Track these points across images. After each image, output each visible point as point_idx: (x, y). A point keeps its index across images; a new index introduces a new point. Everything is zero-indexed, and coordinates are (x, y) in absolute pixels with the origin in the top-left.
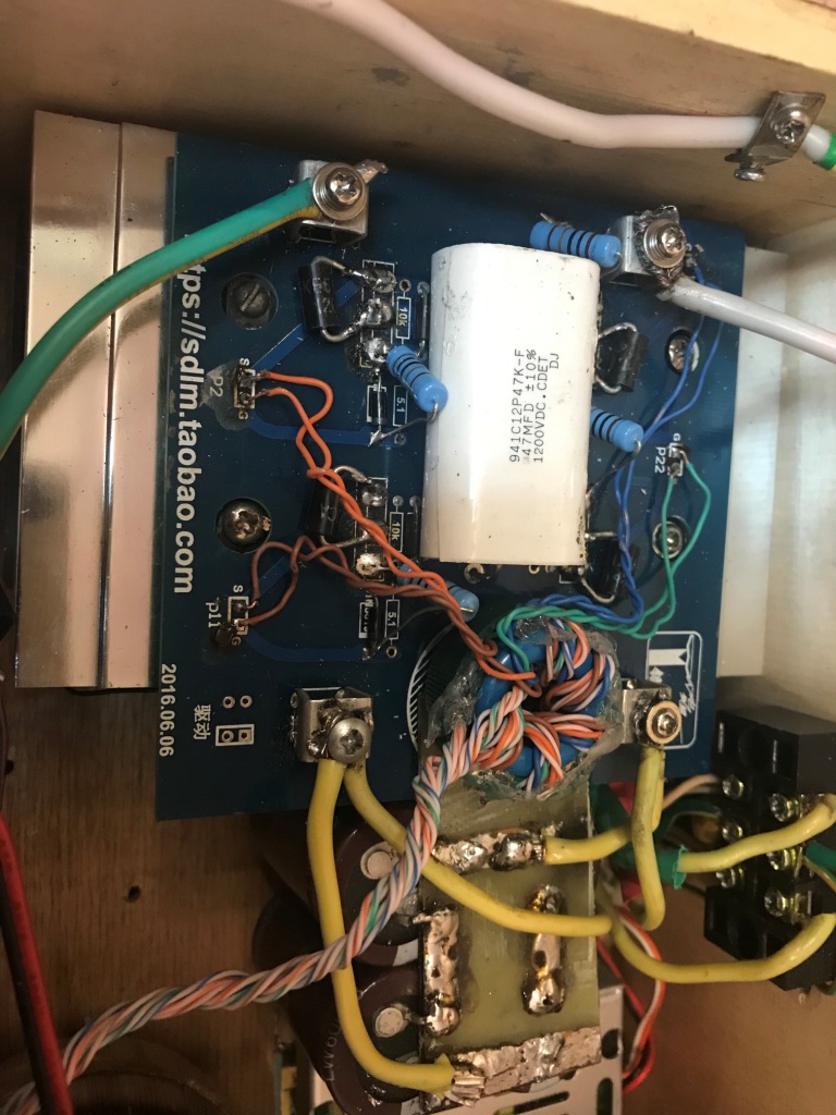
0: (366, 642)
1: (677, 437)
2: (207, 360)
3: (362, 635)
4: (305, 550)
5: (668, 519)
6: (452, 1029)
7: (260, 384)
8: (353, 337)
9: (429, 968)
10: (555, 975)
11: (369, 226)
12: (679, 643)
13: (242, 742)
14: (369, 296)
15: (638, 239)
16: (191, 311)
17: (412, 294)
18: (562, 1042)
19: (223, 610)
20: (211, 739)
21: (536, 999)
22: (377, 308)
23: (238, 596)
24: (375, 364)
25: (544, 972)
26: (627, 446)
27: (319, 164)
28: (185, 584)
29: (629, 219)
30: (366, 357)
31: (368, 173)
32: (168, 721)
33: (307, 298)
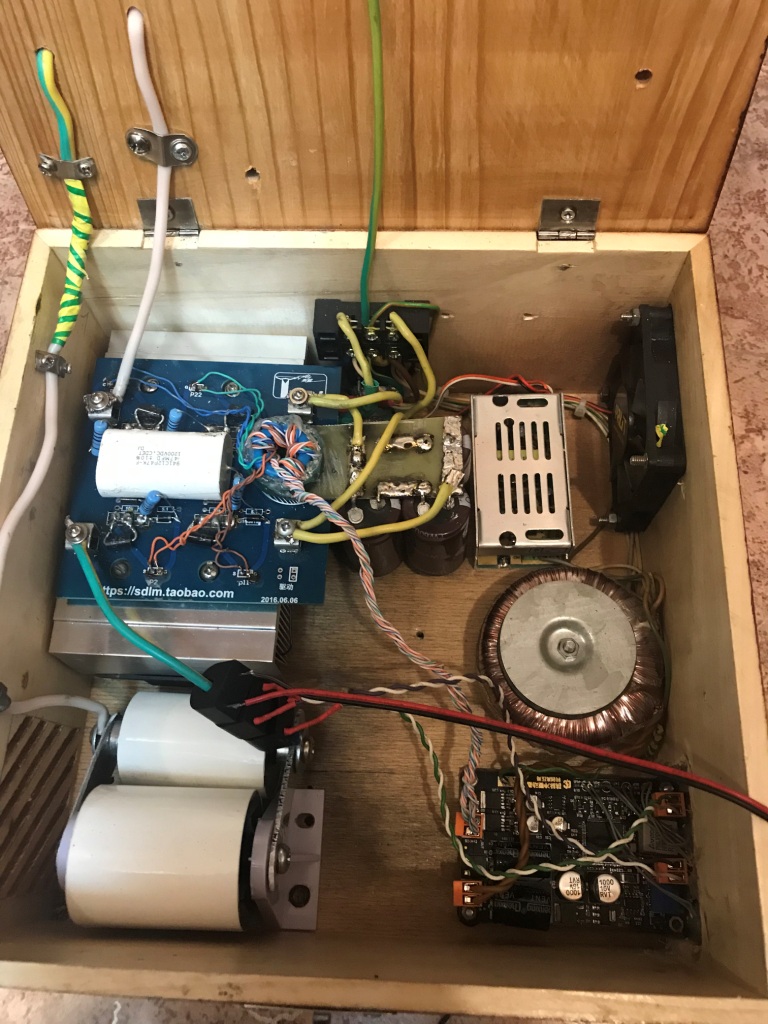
0: (263, 522)
1: (186, 387)
2: (143, 586)
3: (259, 524)
4: (218, 547)
5: (223, 390)
6: (430, 484)
7: (153, 565)
8: (136, 528)
9: (401, 494)
10: (416, 439)
11: (90, 522)
12: (279, 383)
13: (297, 572)
14: (120, 523)
15: (97, 412)
16: (124, 591)
17: (120, 505)
18: (449, 434)
19: (242, 579)
20: (293, 583)
21: (426, 447)
22: (125, 519)
23: (238, 573)
24: (147, 520)
25: (414, 444)
26: (180, 415)
27: (67, 541)
28: (230, 594)
29: (89, 415)
30: (144, 524)
31: (70, 523)
32: (284, 600)
33: (120, 547)
